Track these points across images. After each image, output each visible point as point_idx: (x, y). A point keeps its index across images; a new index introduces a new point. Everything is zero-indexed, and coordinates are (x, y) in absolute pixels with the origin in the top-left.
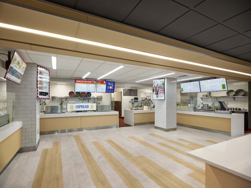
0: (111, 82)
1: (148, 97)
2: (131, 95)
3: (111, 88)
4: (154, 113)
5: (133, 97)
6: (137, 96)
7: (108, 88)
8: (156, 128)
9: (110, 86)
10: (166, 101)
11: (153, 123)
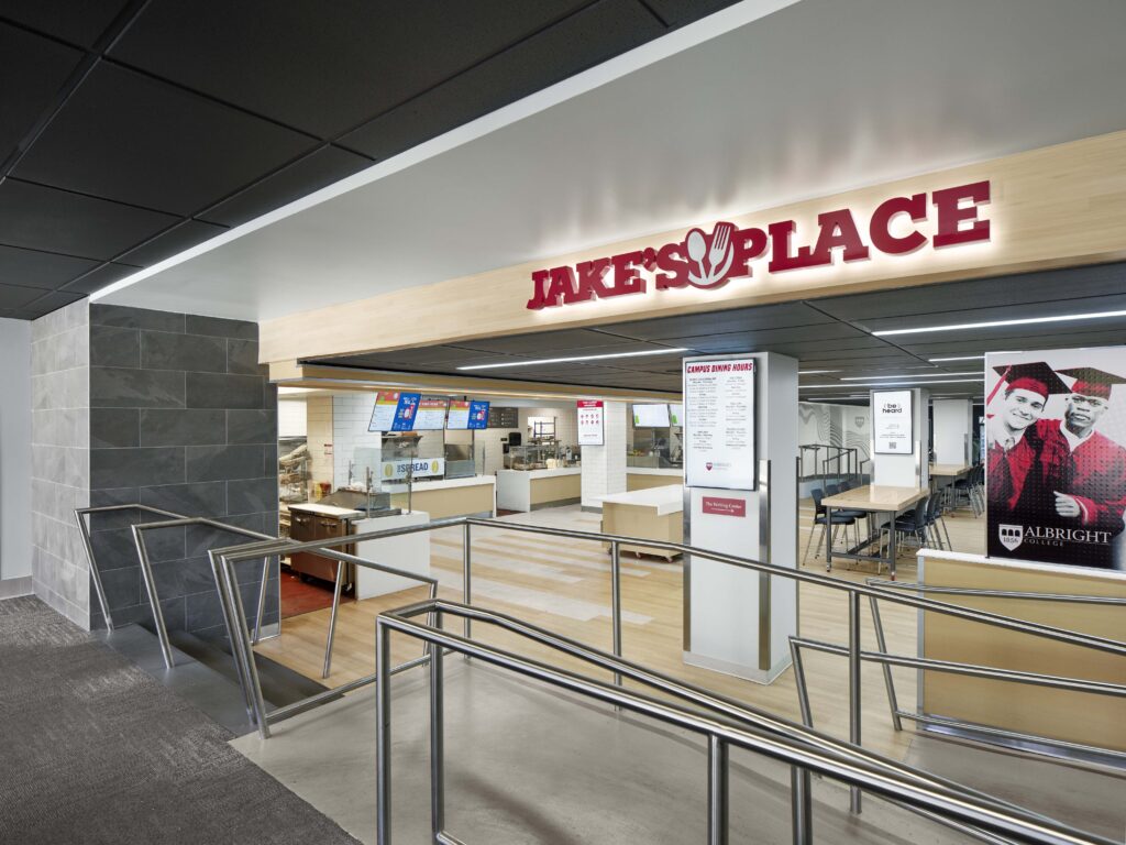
0: (480, 403)
1: (538, 427)
2: (499, 426)
3: (479, 416)
4: (580, 475)
5: (505, 432)
6: (517, 427)
7: (474, 417)
8: (585, 509)
9: (478, 412)
10: (605, 447)
11: (578, 500)
